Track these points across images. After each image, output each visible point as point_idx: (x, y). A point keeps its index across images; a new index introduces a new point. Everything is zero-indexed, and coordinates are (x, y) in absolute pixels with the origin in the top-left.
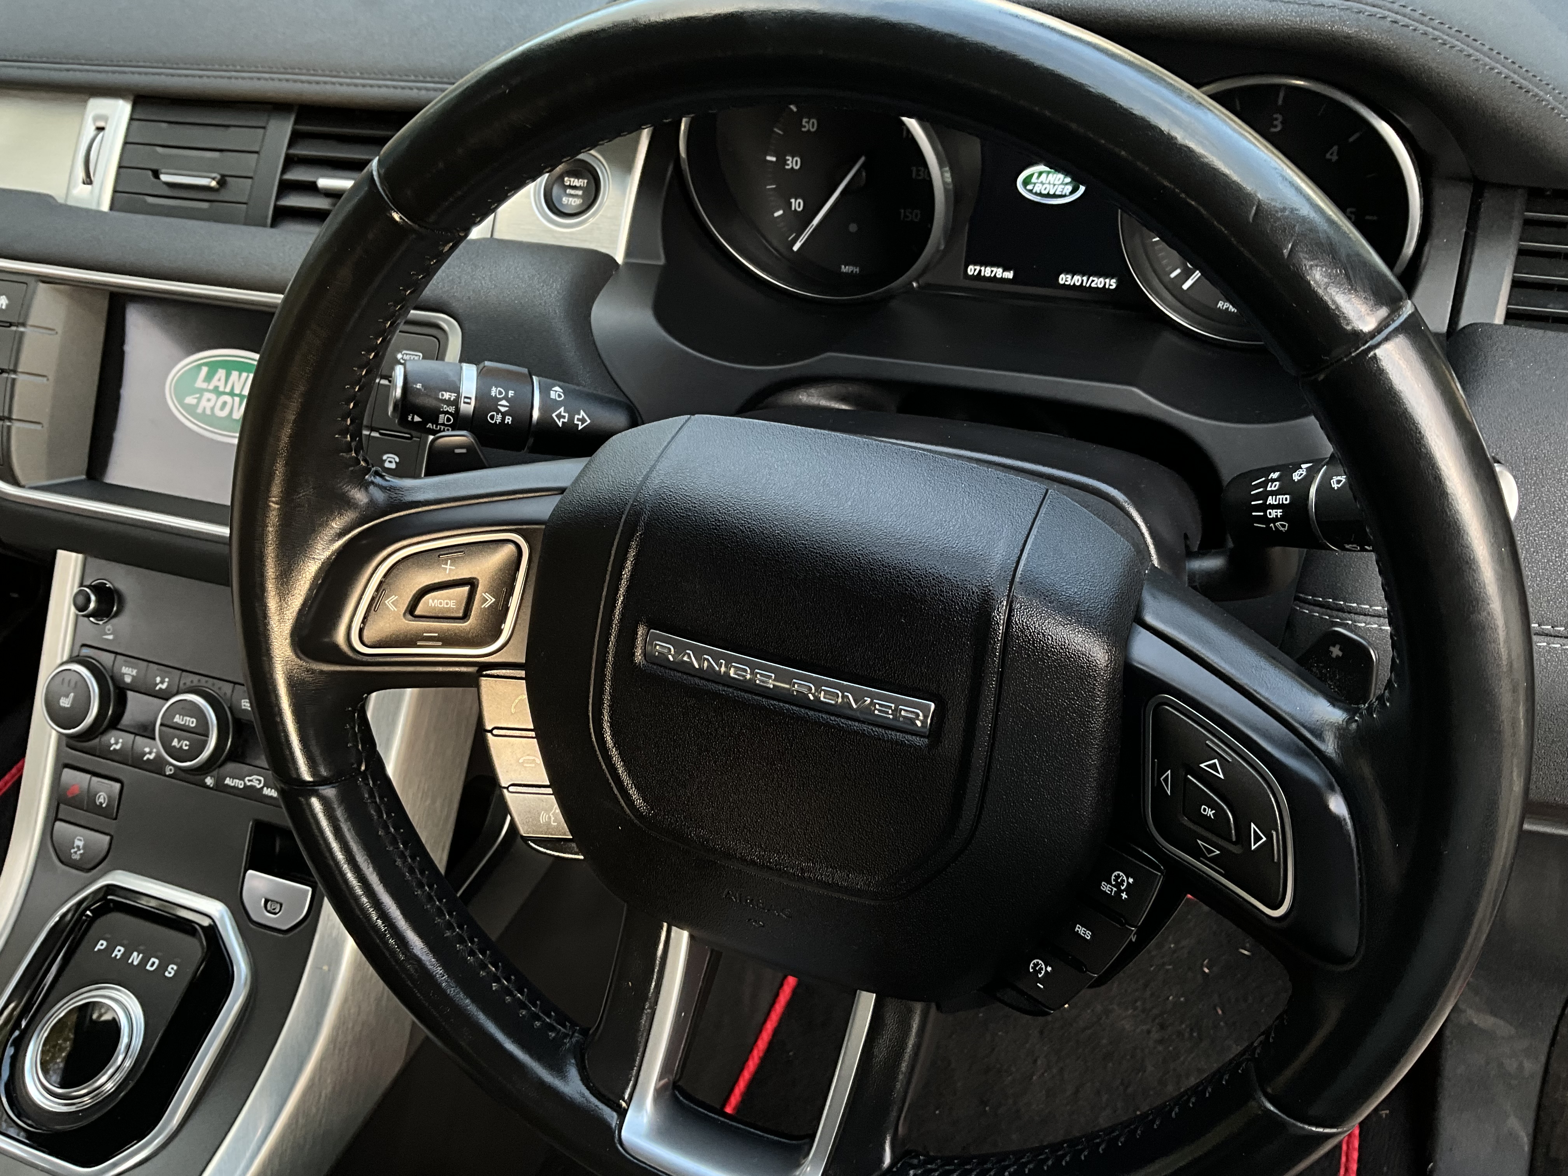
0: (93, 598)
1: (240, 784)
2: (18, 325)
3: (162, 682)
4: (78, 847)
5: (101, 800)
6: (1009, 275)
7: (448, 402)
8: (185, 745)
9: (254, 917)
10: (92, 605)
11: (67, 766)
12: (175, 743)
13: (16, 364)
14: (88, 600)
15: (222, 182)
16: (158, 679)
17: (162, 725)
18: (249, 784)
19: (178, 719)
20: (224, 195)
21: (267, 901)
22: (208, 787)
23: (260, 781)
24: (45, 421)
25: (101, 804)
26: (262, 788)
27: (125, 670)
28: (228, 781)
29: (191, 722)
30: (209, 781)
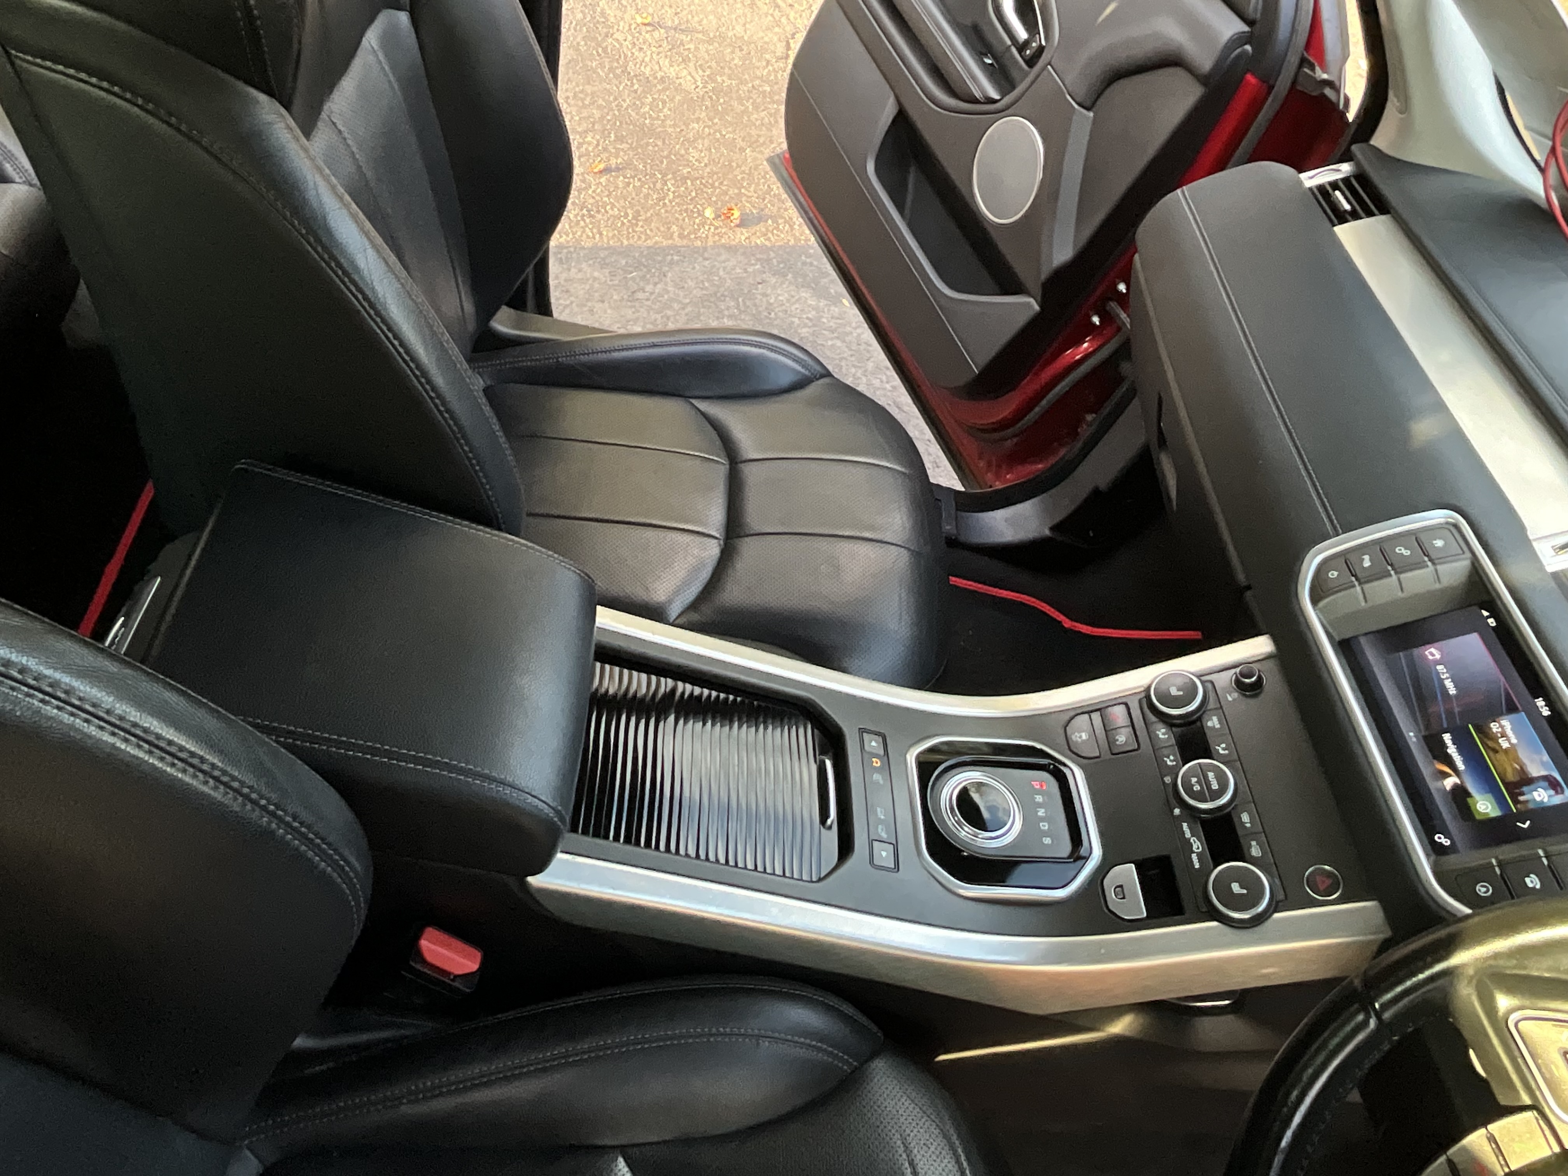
0: (1253, 679)
1: (1188, 834)
2: (1431, 560)
3: (1224, 749)
4: (1081, 737)
5: (1120, 739)
8: (1197, 788)
9: (1106, 882)
10: (1247, 681)
11: (1126, 704)
12: (1194, 780)
13: (1401, 572)
14: (1250, 677)
16: (1223, 745)
17: (1199, 764)
18: (1192, 841)
19: (1211, 775)
21: (1121, 886)
22: (1172, 812)
23: (1198, 848)
24: (1370, 604)
25: (1116, 739)
26: (1195, 852)
27: (1211, 717)
28: (1185, 825)
29: (1215, 786)
30: (1177, 811)
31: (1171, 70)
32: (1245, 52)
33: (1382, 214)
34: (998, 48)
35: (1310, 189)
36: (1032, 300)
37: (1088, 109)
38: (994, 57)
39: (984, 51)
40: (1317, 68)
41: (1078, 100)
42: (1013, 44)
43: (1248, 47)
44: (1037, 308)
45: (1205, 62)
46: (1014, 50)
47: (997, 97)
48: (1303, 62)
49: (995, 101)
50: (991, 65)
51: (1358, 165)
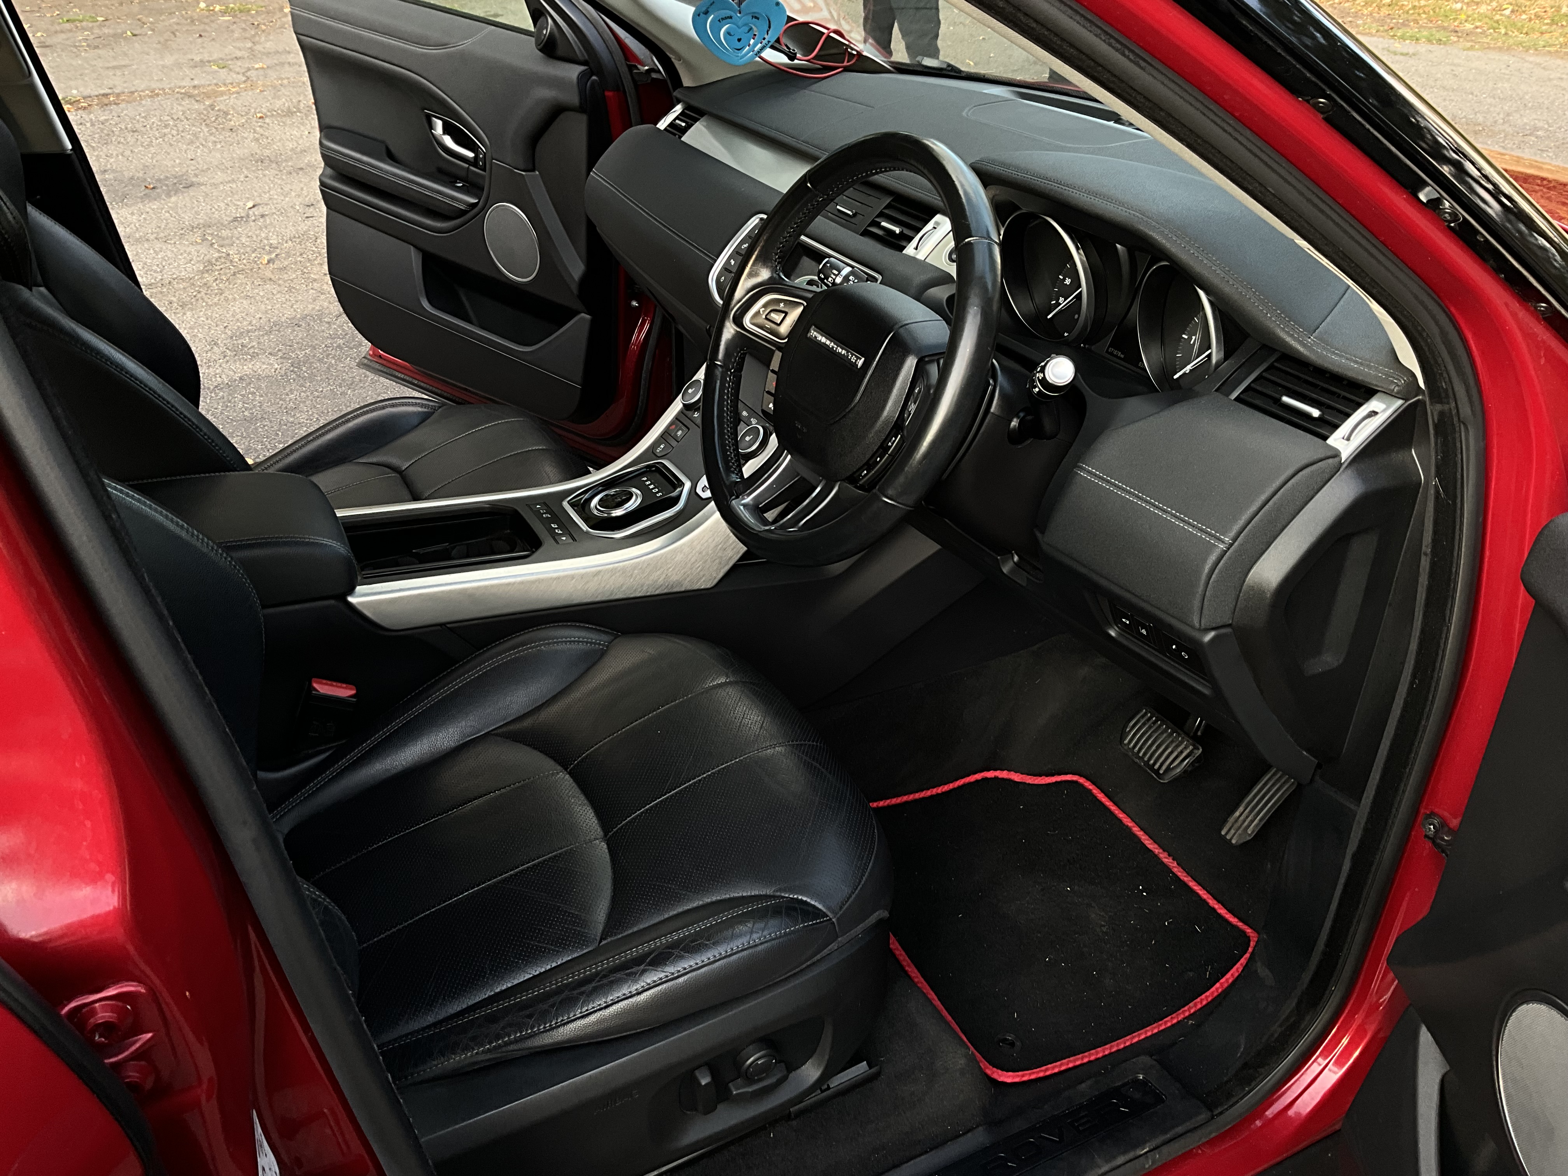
5: (678, 434)
6: (1122, 356)
7: (834, 274)
9: (696, 490)
11: (677, 419)
15: (855, 215)
20: (853, 220)
31: (562, 116)
32: (594, 82)
33: (702, 116)
34: (463, 174)
35: (665, 129)
36: (583, 314)
37: (533, 170)
38: (462, 180)
39: (453, 180)
40: (639, 66)
41: (522, 168)
42: (470, 165)
43: (594, 78)
44: (588, 317)
45: (573, 98)
46: (472, 168)
47: (477, 201)
48: (631, 68)
49: (478, 203)
50: (463, 185)
51: (685, 102)
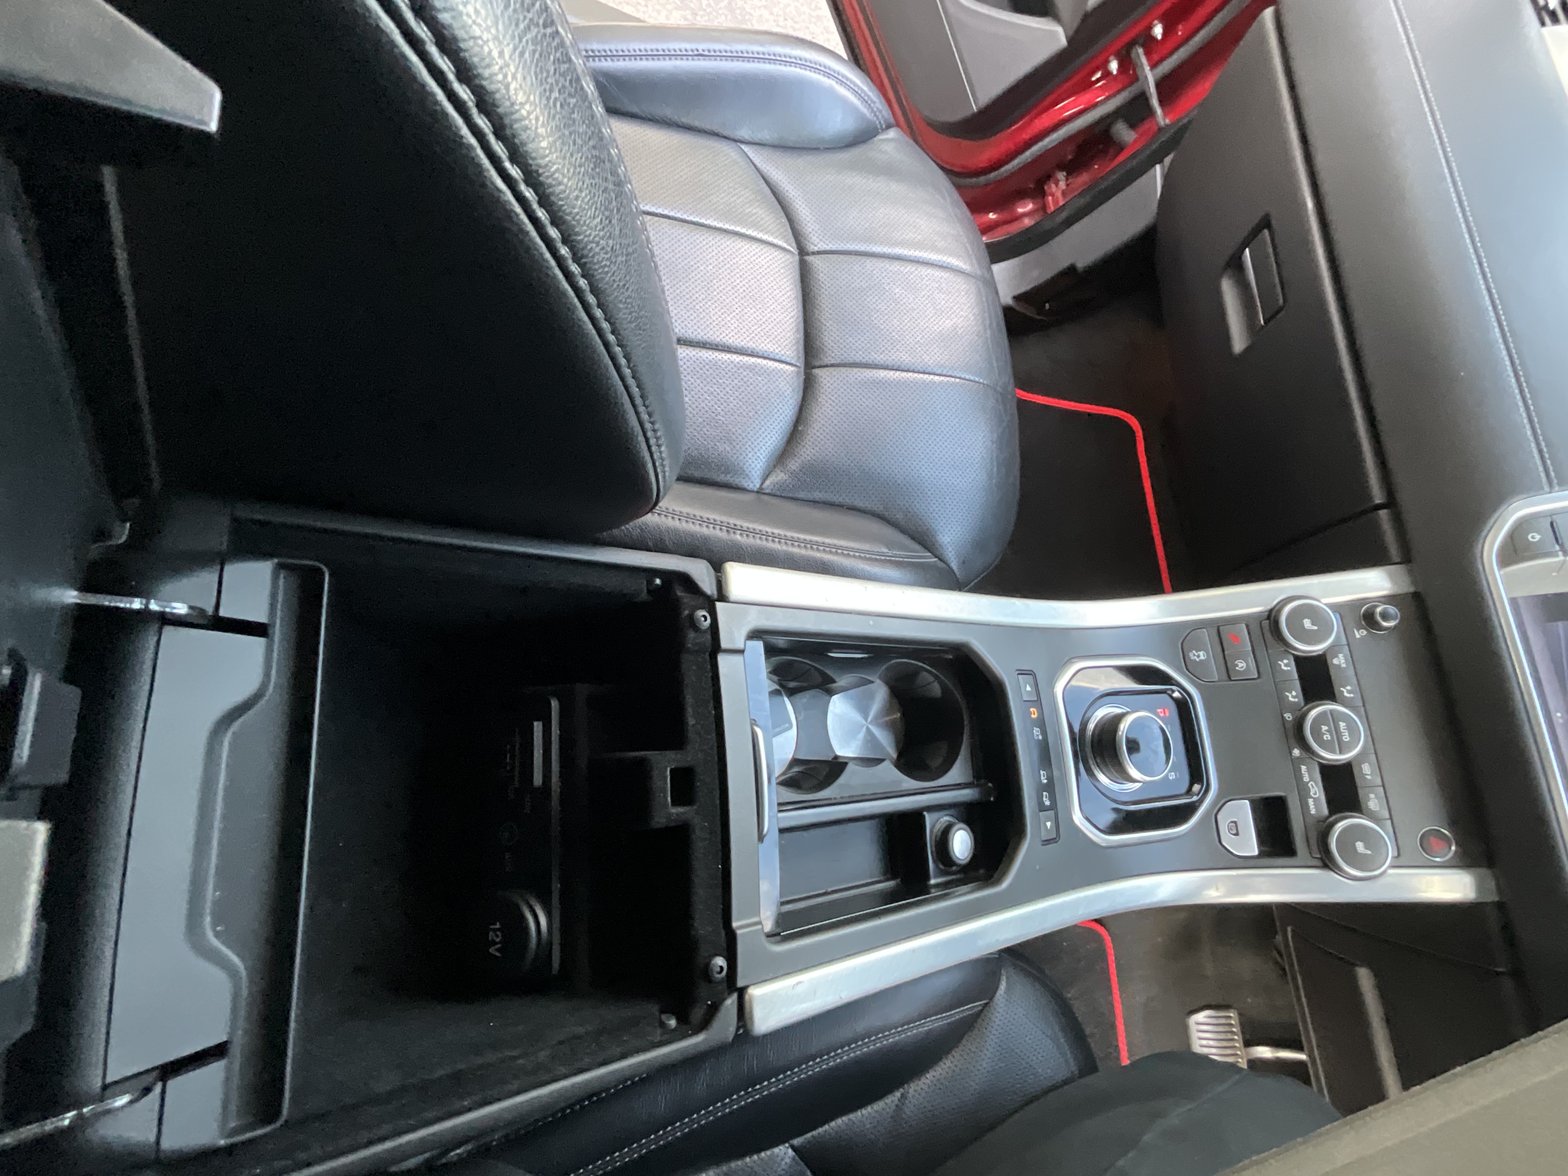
1: (1306, 778)
3: (1349, 692)
4: (1198, 656)
5: (1240, 665)
8: (1327, 737)
9: (1220, 817)
11: (1247, 629)
12: (1324, 728)
16: (1349, 688)
17: (1332, 711)
18: (1309, 785)
19: (1342, 725)
21: (1235, 823)
22: (1291, 753)
23: (1315, 794)
25: (1237, 665)
26: (1311, 797)
27: (1341, 656)
28: (1303, 768)
29: (1346, 738)
30: (1297, 752)
36: (1059, 30)
